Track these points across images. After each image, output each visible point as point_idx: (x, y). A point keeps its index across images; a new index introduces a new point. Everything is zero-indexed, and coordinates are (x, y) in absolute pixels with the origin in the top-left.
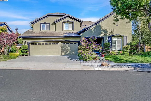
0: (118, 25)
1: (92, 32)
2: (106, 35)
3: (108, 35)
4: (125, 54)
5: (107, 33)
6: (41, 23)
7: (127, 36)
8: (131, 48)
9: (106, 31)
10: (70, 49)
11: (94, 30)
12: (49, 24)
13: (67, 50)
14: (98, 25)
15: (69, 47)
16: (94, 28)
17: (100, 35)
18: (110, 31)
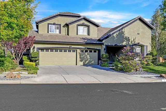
0: (139, 34)
1: (115, 39)
2: (129, 43)
3: (130, 44)
4: (149, 64)
5: (129, 41)
6: (48, 24)
7: (147, 46)
8: (153, 58)
9: (128, 39)
10: (89, 58)
11: (117, 37)
12: (59, 26)
13: (86, 59)
14: (121, 31)
15: (88, 56)
16: (117, 34)
17: (123, 43)
18: (132, 40)
